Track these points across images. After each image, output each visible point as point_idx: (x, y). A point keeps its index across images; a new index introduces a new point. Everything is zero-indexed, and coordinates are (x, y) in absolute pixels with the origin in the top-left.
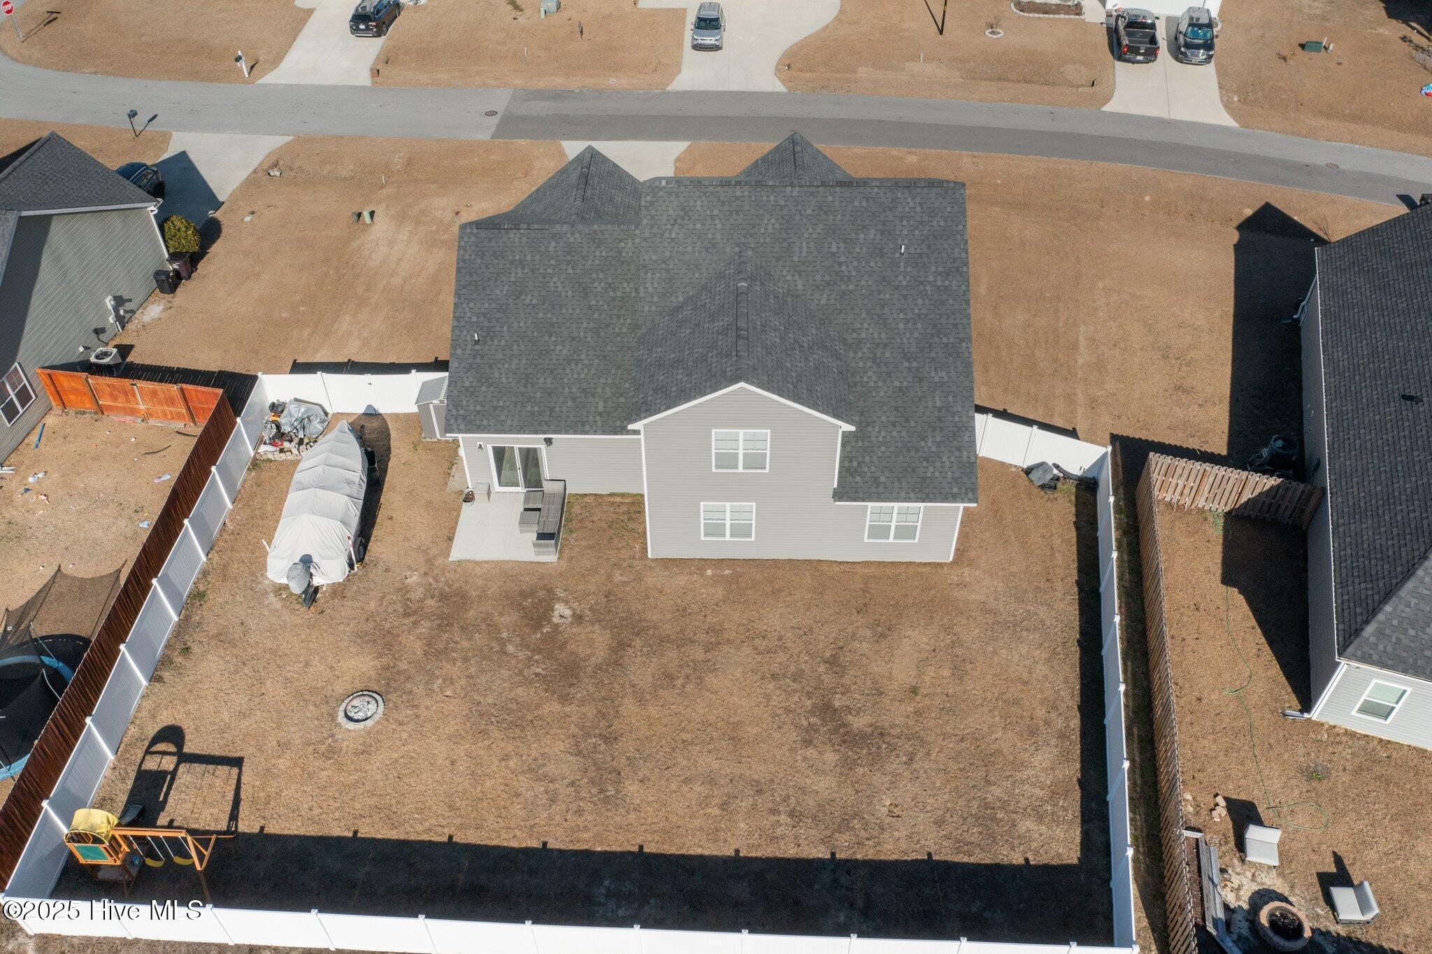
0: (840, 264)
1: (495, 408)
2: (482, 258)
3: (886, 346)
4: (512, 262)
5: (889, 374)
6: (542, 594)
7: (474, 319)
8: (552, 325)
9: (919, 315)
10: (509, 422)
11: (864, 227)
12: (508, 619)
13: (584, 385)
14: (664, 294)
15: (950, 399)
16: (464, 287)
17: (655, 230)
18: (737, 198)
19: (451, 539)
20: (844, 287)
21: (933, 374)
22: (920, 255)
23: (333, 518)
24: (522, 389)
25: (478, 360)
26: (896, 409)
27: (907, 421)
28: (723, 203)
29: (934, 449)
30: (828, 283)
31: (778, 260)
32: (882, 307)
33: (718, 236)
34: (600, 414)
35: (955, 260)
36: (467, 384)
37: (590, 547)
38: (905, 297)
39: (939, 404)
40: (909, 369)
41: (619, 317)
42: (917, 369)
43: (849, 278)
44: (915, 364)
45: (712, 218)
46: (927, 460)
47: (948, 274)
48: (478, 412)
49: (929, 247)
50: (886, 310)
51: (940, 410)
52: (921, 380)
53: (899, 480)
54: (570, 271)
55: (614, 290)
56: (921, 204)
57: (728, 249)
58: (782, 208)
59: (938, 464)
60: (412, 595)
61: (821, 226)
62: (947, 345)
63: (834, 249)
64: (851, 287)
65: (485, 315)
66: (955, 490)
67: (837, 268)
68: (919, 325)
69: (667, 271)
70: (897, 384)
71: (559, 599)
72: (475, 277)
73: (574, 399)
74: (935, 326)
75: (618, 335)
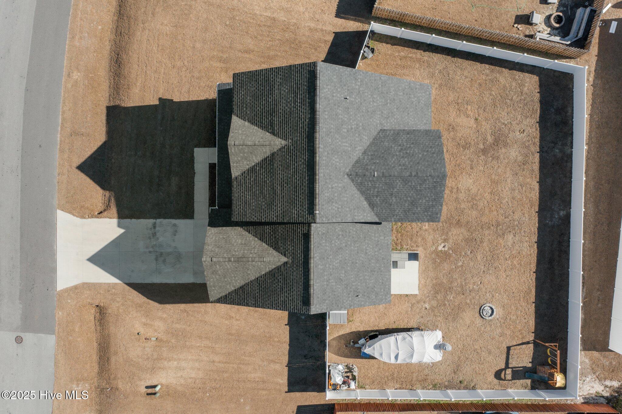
0: (352, 128)
1: (383, 283)
2: (326, 300)
3: (382, 112)
4: (327, 285)
5: (392, 113)
7: (350, 299)
8: (353, 263)
9: (372, 96)
10: (387, 277)
11: (336, 115)
13: (375, 246)
14: (364, 211)
15: (400, 88)
16: (338, 306)
17: (338, 216)
18: (324, 176)
19: (407, 295)
20: (361, 128)
21: (392, 94)
22: (348, 90)
24: (376, 273)
25: (366, 294)
26: (404, 112)
27: (407, 108)
28: (326, 182)
29: (416, 99)
30: (359, 135)
31: (350, 157)
32: (368, 111)
33: (340, 185)
34: (385, 238)
35: (350, 74)
36: (374, 297)
38: (365, 100)
39: (402, 94)
40: (390, 103)
41: (350, 232)
42: (390, 100)
43: (357, 125)
44: (389, 101)
45: (332, 188)
46: (419, 102)
47: (356, 79)
48: (384, 290)
49: (345, 86)
50: (369, 110)
51: (404, 94)
52: (394, 99)
53: (425, 115)
54: (331, 257)
55: (339, 235)
58: (328, 154)
59: (421, 98)
61: (336, 135)
62: (382, 86)
63: (345, 130)
64: (361, 124)
65: (349, 294)
66: (428, 93)
67: (353, 130)
68: (375, 96)
70: (395, 110)
71: (436, 249)
72: (334, 302)
73: (380, 249)
74: (375, 89)
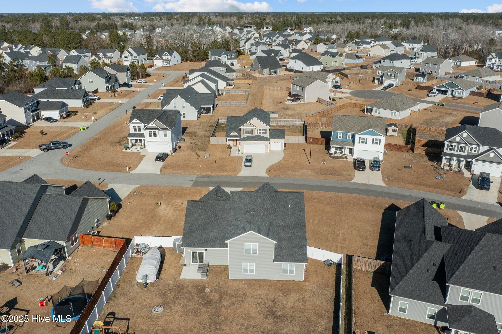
2: (192, 208)
4: (199, 209)
5: (286, 233)
6: (202, 286)
7: (190, 221)
8: (208, 223)
11: (281, 201)
12: (194, 291)
14: (234, 215)
15: (301, 239)
16: (188, 214)
17: (233, 201)
19: (180, 274)
20: (276, 214)
21: (297, 233)
22: (294, 207)
23: (153, 266)
24: (200, 237)
29: (297, 250)
30: (272, 213)
31: (261, 208)
34: (219, 243)
35: (302, 208)
36: (187, 236)
37: (214, 276)
38: (290, 216)
39: (298, 240)
40: (291, 232)
41: (224, 221)
43: (277, 212)
45: (246, 199)
47: (300, 211)
48: (189, 243)
49: (296, 205)
50: (286, 219)
52: (294, 235)
54: (213, 211)
55: (223, 215)
56: (294, 196)
57: (250, 206)
58: (262, 197)
59: (298, 254)
60: (171, 286)
62: (300, 227)
63: (274, 206)
64: (278, 214)
65: (192, 221)
66: (302, 260)
67: (274, 210)
68: (293, 223)
69: (236, 210)
70: (288, 235)
71: (207, 287)
72: (190, 212)
73: (212, 240)
75: (223, 225)
